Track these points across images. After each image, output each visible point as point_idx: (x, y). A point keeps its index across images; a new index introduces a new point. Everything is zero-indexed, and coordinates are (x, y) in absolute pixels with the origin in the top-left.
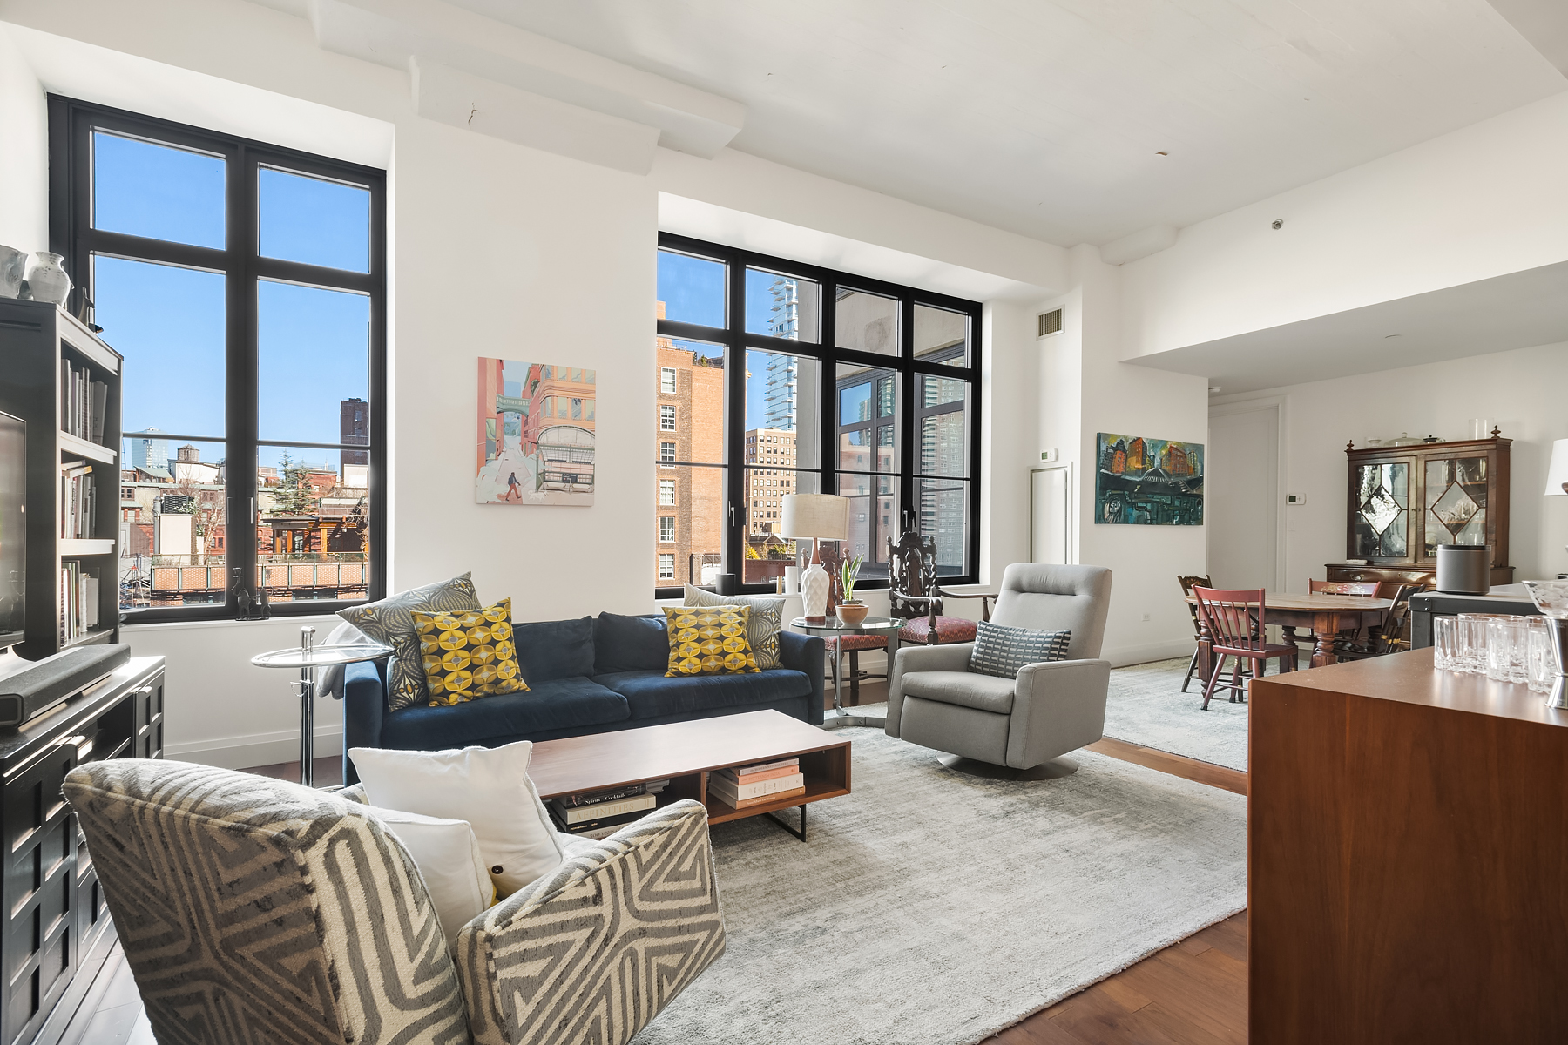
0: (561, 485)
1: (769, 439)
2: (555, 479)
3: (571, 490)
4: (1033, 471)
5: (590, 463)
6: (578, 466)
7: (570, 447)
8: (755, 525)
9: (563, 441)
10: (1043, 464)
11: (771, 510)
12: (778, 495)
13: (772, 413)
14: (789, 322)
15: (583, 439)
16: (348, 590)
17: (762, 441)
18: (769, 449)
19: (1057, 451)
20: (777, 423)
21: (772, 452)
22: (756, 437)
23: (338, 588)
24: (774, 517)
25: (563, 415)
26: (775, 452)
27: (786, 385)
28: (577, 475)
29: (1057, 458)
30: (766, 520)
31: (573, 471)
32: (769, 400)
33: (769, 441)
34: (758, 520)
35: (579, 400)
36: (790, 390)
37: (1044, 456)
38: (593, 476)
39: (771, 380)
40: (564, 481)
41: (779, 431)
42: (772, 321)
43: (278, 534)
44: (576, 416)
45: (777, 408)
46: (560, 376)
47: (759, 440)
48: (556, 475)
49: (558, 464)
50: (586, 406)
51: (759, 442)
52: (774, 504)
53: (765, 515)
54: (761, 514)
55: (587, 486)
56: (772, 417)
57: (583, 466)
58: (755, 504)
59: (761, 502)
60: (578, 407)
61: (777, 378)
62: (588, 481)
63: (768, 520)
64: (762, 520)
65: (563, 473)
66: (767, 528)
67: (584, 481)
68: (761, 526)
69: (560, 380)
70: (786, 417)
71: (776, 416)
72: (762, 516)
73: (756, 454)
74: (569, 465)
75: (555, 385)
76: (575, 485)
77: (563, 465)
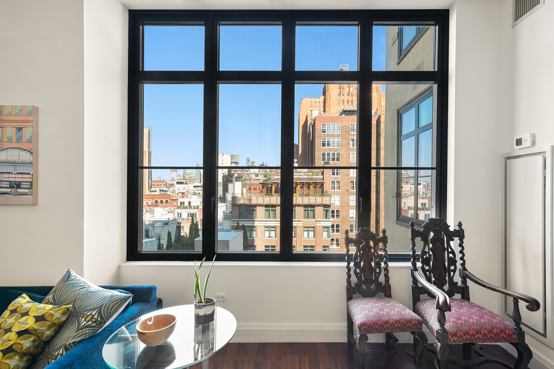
0: (9, 190)
2: (5, 186)
3: (16, 193)
4: (509, 158)
5: (29, 174)
6: (21, 176)
7: (15, 163)
9: (10, 159)
10: (517, 150)
15: (25, 157)
19: (533, 136)
25: (10, 140)
28: (20, 182)
29: (534, 143)
31: (18, 180)
35: (21, 129)
37: (519, 142)
38: (31, 183)
40: (11, 187)
43: (263, 187)
44: (19, 140)
46: (7, 112)
48: (5, 183)
49: (7, 175)
50: (27, 133)
55: (27, 191)
57: (25, 176)
60: (20, 134)
62: (28, 186)
65: (10, 182)
67: (25, 186)
69: (9, 114)
74: (14, 176)
75: (5, 119)
76: (19, 190)
77: (11, 176)
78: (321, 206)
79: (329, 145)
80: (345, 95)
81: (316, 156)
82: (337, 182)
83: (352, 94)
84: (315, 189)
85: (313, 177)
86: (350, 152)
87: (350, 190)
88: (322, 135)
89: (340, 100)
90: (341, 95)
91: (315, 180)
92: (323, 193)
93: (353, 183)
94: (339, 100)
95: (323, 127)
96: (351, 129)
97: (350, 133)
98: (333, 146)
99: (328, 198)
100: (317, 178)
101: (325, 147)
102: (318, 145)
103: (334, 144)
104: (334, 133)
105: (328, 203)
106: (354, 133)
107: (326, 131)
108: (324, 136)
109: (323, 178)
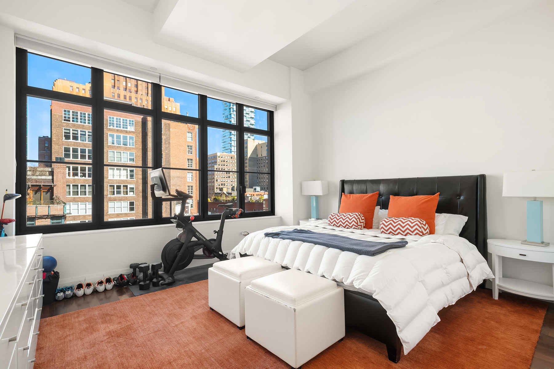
1: (222, 156)
8: (217, 188)
11: (223, 183)
12: (226, 177)
13: (224, 147)
14: (230, 114)
16: (41, 217)
17: (219, 157)
18: (222, 160)
20: (226, 151)
21: (223, 161)
22: (217, 156)
23: (36, 217)
24: (224, 185)
26: (224, 161)
27: (229, 137)
30: (221, 187)
32: (223, 142)
33: (222, 157)
34: (218, 187)
36: (231, 139)
39: (224, 135)
41: (226, 153)
42: (224, 114)
45: (226, 146)
47: (218, 157)
51: (218, 158)
52: (224, 180)
53: (221, 185)
54: (219, 184)
56: (224, 149)
58: (217, 181)
59: (219, 180)
61: (226, 134)
63: (222, 187)
64: (219, 186)
66: (221, 189)
68: (219, 189)
70: (230, 149)
71: (226, 148)
72: (219, 185)
73: (217, 162)
78: (45, 219)
79: (75, 138)
80: (122, 89)
81: (53, 150)
82: (80, 185)
83: (130, 90)
84: (38, 194)
85: (32, 178)
86: (109, 151)
87: (109, 196)
88: (64, 124)
89: (114, 93)
90: (116, 88)
91: (36, 182)
92: (52, 200)
93: (112, 187)
94: (112, 93)
95: (65, 114)
96: (110, 123)
97: (109, 127)
98: (83, 141)
99: (60, 207)
100: (39, 179)
101: (69, 140)
102: (57, 136)
103: (83, 138)
104: (83, 124)
105: (61, 213)
106: (113, 128)
107: (71, 119)
108: (67, 126)
109: (53, 179)
